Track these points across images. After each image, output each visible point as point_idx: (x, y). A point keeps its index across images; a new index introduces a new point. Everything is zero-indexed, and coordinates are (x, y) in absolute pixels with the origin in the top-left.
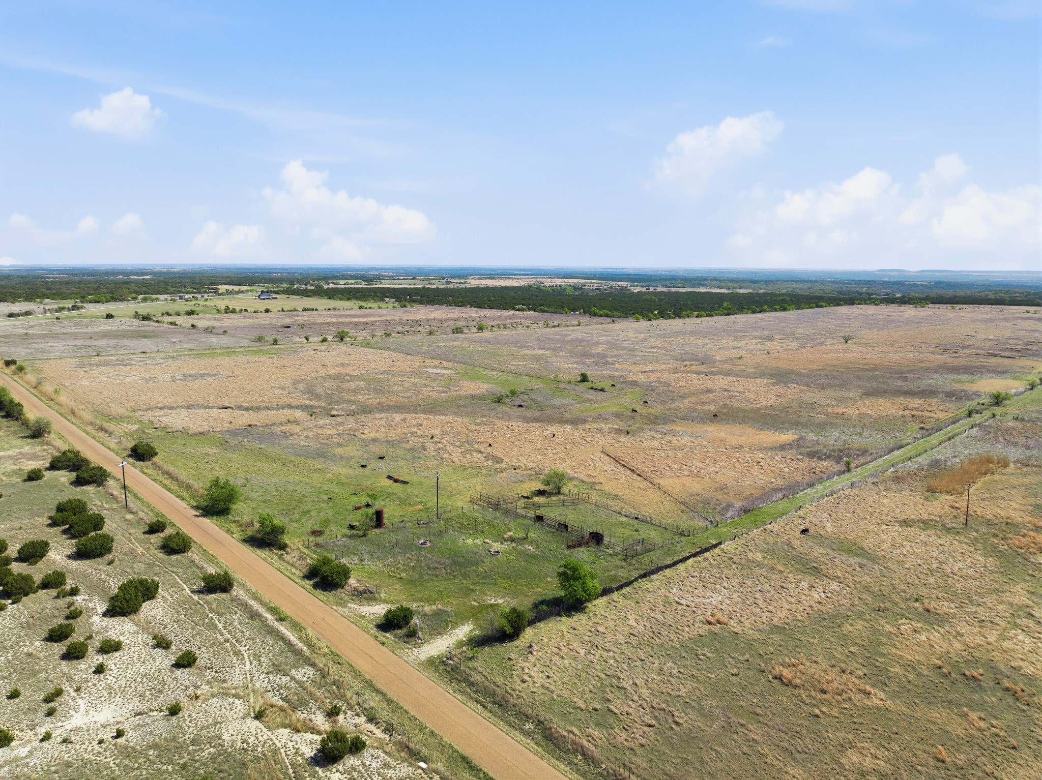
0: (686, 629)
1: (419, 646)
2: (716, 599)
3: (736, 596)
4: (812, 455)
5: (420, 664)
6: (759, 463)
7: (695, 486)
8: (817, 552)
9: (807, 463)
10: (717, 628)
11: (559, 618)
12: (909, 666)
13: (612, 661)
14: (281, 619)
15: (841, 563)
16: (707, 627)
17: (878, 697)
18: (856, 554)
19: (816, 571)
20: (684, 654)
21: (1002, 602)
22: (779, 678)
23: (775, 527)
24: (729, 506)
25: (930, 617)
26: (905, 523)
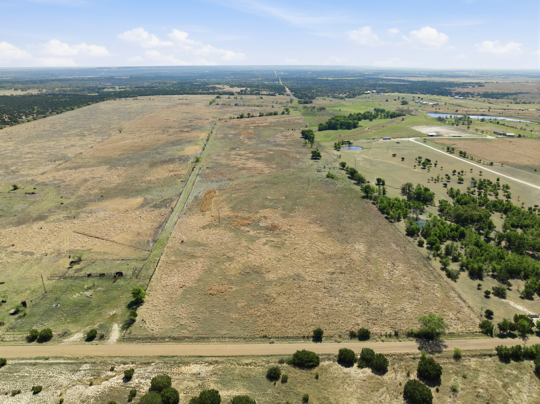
0: (177, 292)
1: (109, 338)
2: (176, 279)
3: (180, 275)
4: (155, 206)
5: (117, 343)
6: (141, 217)
7: (130, 237)
8: (189, 249)
9: (156, 212)
10: (184, 288)
11: (140, 308)
12: (235, 276)
13: (168, 312)
14: (47, 359)
15: (198, 251)
16: (181, 289)
17: (234, 288)
18: (200, 246)
19: (193, 257)
20: (184, 300)
21: (242, 247)
22: (211, 294)
23: (169, 244)
24: (148, 242)
25: (230, 259)
26: (204, 228)
